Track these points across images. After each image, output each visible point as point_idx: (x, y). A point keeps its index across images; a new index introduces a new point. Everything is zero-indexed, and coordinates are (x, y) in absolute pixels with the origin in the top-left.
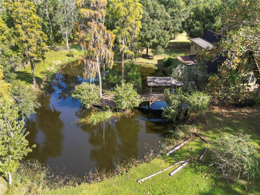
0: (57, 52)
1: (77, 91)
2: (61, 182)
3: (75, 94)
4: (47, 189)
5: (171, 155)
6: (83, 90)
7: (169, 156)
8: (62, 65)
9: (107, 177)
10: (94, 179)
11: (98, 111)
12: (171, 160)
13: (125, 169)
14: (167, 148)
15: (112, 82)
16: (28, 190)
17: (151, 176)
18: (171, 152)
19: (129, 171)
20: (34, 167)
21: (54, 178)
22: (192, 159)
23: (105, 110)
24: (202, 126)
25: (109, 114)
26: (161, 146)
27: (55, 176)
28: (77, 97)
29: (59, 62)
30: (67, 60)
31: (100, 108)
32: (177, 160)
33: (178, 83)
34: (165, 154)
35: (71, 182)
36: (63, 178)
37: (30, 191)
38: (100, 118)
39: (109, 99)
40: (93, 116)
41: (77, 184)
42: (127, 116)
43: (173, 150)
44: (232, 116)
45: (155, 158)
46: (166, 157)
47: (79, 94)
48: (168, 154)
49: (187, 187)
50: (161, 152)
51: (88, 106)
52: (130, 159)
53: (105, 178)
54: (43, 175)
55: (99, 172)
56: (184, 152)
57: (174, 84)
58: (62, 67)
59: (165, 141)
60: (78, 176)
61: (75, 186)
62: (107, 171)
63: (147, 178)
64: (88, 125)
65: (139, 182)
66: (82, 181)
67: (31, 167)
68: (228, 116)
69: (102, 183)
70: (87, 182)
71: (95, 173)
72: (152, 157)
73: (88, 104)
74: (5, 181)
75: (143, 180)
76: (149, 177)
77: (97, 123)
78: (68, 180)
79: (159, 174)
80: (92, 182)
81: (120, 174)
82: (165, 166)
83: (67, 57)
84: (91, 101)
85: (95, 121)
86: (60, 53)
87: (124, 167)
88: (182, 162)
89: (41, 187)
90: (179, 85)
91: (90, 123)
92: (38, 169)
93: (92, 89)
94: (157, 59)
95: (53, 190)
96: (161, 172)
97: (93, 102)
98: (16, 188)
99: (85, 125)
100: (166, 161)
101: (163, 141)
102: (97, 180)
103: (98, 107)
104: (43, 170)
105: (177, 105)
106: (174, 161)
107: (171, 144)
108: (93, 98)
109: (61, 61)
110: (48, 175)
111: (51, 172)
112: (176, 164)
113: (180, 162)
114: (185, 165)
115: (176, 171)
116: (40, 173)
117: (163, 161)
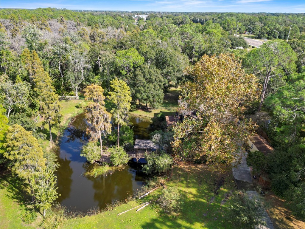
0: (67, 102)
1: (84, 152)
2: (73, 216)
3: (83, 154)
4: (66, 219)
5: (142, 199)
6: (88, 152)
7: (140, 199)
8: (72, 119)
9: (101, 212)
10: (92, 213)
11: (99, 165)
12: (140, 202)
13: (112, 208)
14: (141, 194)
15: (111, 140)
16: (55, 219)
17: (125, 212)
18: (142, 197)
19: (114, 209)
20: (57, 207)
21: (69, 213)
22: (153, 201)
23: (104, 165)
24: (168, 178)
25: (106, 169)
26: (137, 193)
27: (70, 212)
28: (84, 156)
29: (70, 115)
30: (76, 112)
31: (101, 164)
32: (144, 202)
33: (155, 146)
34: (138, 198)
35: (79, 215)
36: (75, 213)
37: (56, 220)
38: (100, 172)
39: (108, 156)
40: (95, 170)
41: (83, 217)
42: (120, 169)
43: (144, 196)
44: (190, 170)
45: (132, 200)
46: (138, 200)
47: (85, 154)
48: (140, 198)
49: (144, 217)
50: (137, 196)
51: (92, 162)
52: (116, 201)
53: (99, 213)
54: (63, 211)
55: (96, 209)
56: (150, 197)
57: (152, 148)
58: (72, 120)
59: (141, 189)
60: (84, 212)
61: (81, 218)
62: (100, 209)
63: (123, 213)
64: (91, 177)
65: (118, 215)
66: (86, 215)
67: (55, 206)
68: (187, 170)
69: (97, 216)
70: (88, 215)
71: (93, 210)
72: (130, 200)
73: (92, 161)
74: (41, 215)
75: (121, 214)
76: (124, 212)
77: (97, 176)
78: (78, 214)
79: (131, 210)
80: (92, 215)
81: (108, 211)
82: (136, 206)
83: (77, 109)
84: (94, 159)
85: (96, 175)
86: (70, 104)
87: (112, 206)
88: (146, 203)
89: (62, 218)
90: (155, 148)
91: (92, 175)
92: (59, 208)
93: (95, 150)
94: (154, 113)
95: (69, 220)
96: (132, 209)
97: (96, 159)
98: (49, 218)
99: (89, 177)
100: (137, 203)
101: (140, 189)
102: (94, 214)
103: (99, 162)
104: (62, 208)
105: (152, 164)
106: (142, 203)
107: (144, 191)
108: (95, 156)
109: (72, 113)
110: (65, 211)
111: (67, 209)
112: (142, 204)
113: (145, 203)
114: (147, 205)
115: (141, 209)
116: (61, 210)
117: (136, 202)
